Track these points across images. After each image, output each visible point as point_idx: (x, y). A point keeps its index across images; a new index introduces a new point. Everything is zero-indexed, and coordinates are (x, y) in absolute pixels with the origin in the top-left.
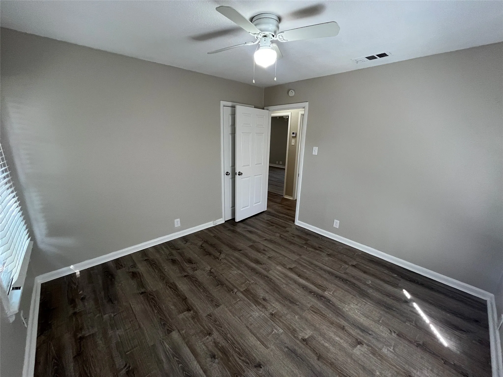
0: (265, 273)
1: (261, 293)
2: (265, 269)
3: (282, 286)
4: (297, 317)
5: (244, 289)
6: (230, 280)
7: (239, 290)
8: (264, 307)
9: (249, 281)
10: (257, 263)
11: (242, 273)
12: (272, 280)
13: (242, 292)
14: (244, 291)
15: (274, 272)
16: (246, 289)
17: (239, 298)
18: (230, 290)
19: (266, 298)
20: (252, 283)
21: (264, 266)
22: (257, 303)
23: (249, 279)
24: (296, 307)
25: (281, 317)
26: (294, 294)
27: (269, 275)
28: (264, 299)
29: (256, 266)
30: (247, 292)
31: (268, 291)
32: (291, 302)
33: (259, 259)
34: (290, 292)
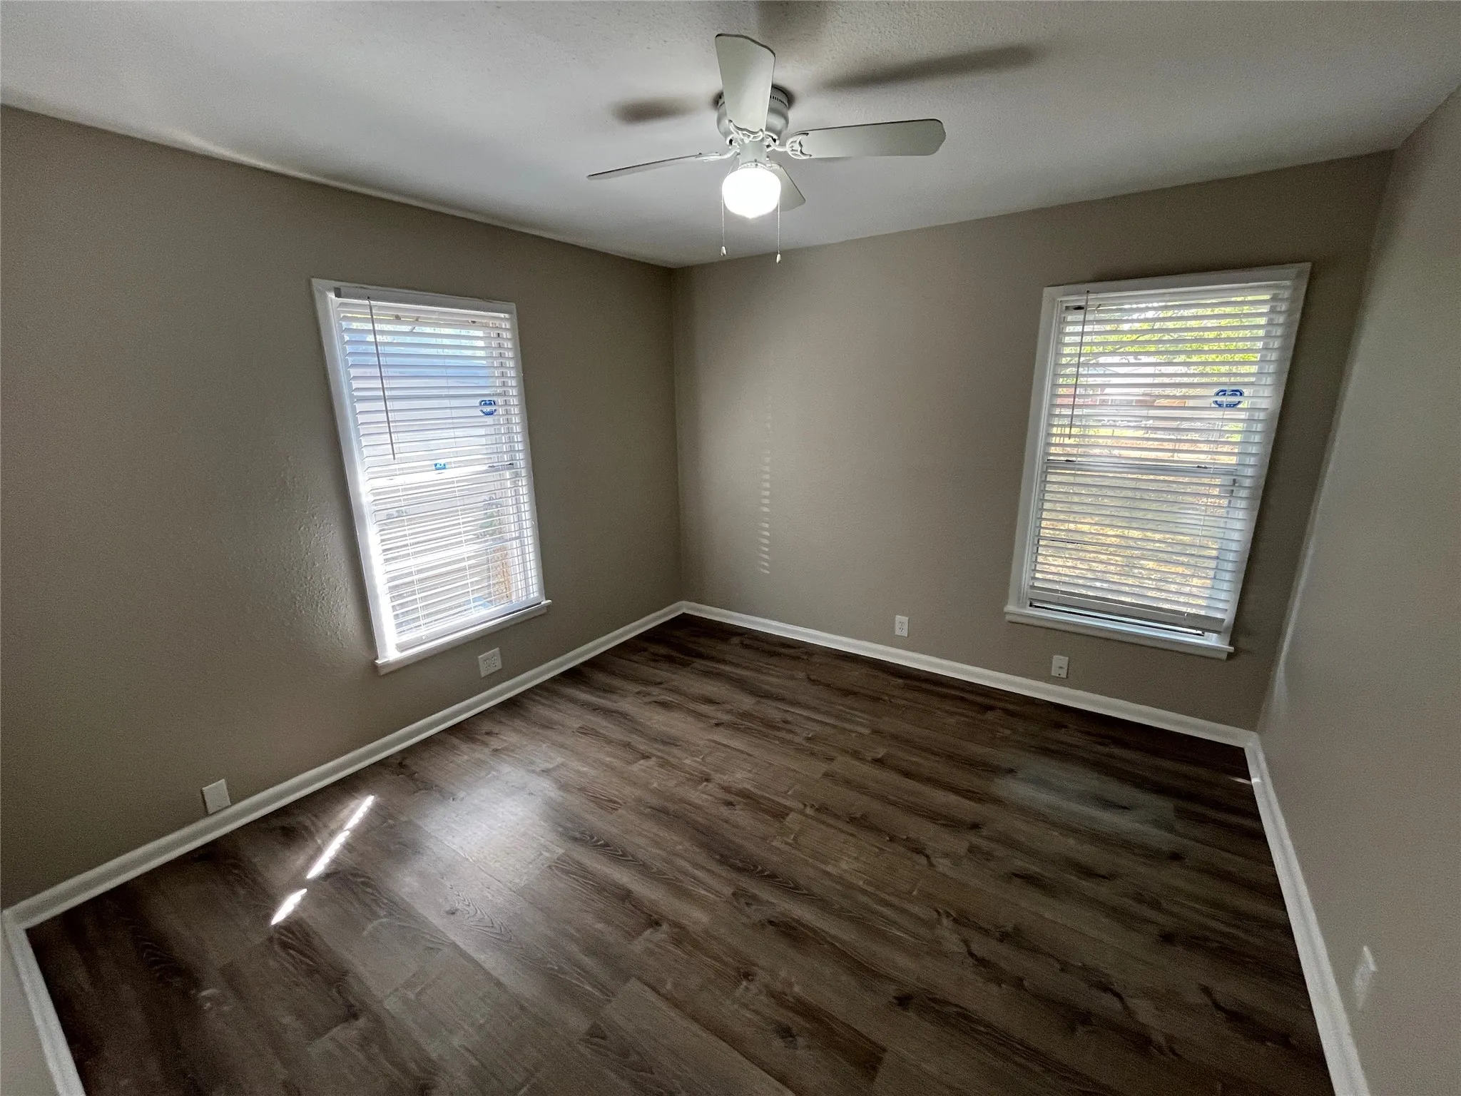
0: (746, 882)
1: (742, 816)
2: (753, 899)
3: (687, 844)
4: (655, 785)
5: (788, 819)
6: (843, 836)
7: (802, 813)
8: (727, 789)
9: (787, 843)
10: (786, 925)
11: (823, 867)
12: (718, 861)
13: (791, 810)
14: (787, 815)
15: (717, 893)
16: (784, 818)
17: (789, 796)
18: (822, 809)
19: (725, 807)
20: (775, 837)
21: (756, 914)
22: (744, 794)
23: (787, 848)
24: (654, 801)
25: (688, 780)
26: (655, 830)
27: (734, 875)
28: (730, 804)
29: (786, 906)
30: (780, 814)
31: (725, 824)
32: (664, 811)
33: (791, 953)
34: (664, 834)
